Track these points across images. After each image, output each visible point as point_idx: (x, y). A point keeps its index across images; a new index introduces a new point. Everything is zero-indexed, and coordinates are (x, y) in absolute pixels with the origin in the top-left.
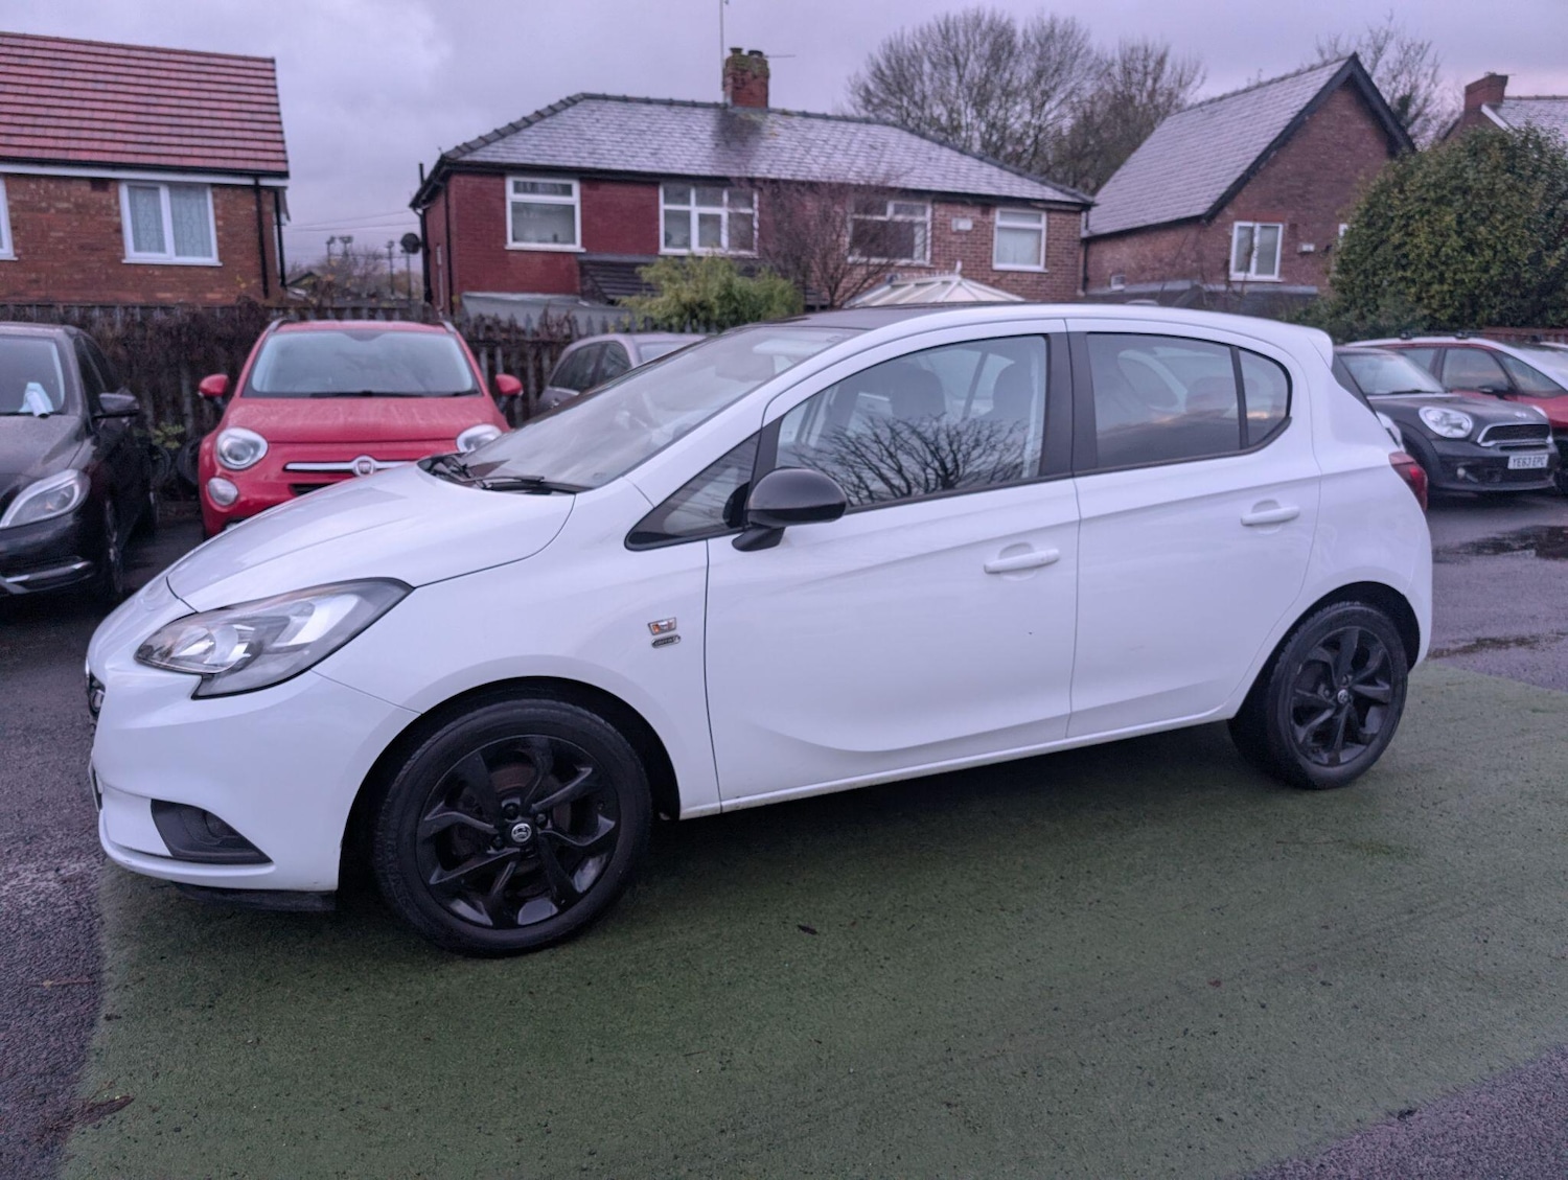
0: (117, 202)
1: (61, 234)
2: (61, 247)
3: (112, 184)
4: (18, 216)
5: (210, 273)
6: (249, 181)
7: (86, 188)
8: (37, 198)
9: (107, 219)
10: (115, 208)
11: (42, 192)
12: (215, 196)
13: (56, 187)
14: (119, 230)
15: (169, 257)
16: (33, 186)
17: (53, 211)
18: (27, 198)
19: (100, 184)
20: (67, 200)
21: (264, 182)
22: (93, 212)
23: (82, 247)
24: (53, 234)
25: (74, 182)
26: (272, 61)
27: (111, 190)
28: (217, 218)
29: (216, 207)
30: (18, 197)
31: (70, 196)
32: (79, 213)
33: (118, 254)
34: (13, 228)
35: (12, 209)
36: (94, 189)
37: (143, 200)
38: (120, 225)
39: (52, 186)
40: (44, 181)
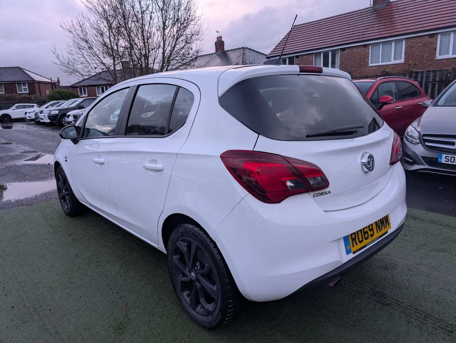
0: (436, 41)
1: (418, 53)
2: (417, 57)
3: (436, 35)
4: (407, 50)
7: (427, 38)
8: (413, 44)
9: (433, 46)
10: (435, 42)
11: (415, 42)
13: (419, 39)
14: (435, 49)
15: (450, 55)
16: (413, 40)
17: (417, 47)
18: (410, 44)
19: (432, 36)
20: (422, 43)
22: (428, 45)
24: (416, 54)
25: (424, 37)
27: (435, 37)
30: (408, 44)
31: (422, 41)
32: (424, 46)
33: (434, 57)
34: (405, 54)
35: (406, 48)
36: (430, 38)
37: (445, 38)
38: (436, 48)
39: (418, 39)
40: (416, 38)
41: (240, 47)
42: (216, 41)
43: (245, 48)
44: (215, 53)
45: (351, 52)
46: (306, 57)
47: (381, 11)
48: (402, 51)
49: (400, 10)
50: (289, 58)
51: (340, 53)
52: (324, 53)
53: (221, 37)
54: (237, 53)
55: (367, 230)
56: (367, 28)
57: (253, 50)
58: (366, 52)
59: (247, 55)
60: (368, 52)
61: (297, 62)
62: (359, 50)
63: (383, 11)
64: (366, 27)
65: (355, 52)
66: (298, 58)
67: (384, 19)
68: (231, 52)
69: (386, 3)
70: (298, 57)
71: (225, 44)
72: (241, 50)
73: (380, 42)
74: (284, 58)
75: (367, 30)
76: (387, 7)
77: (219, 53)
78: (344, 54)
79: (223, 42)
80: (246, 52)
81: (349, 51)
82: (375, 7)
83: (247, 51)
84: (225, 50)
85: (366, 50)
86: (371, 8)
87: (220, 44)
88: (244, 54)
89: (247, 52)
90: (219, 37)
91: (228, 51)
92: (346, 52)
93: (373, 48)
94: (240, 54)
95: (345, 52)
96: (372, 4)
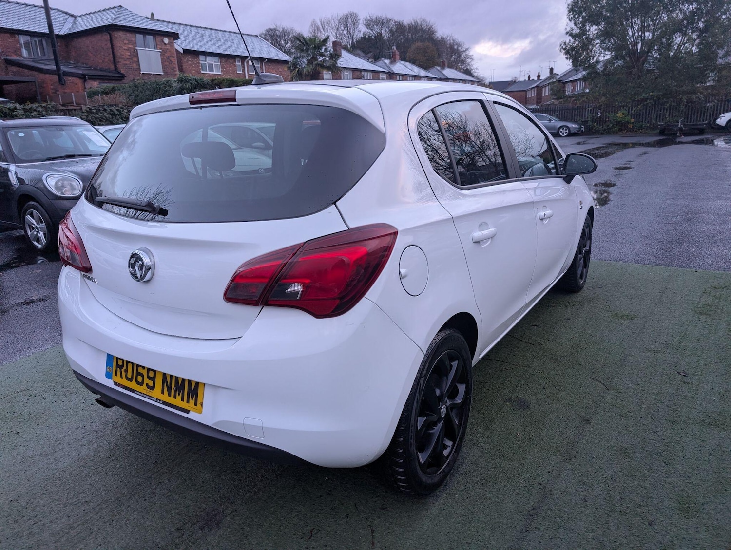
55: (144, 372)
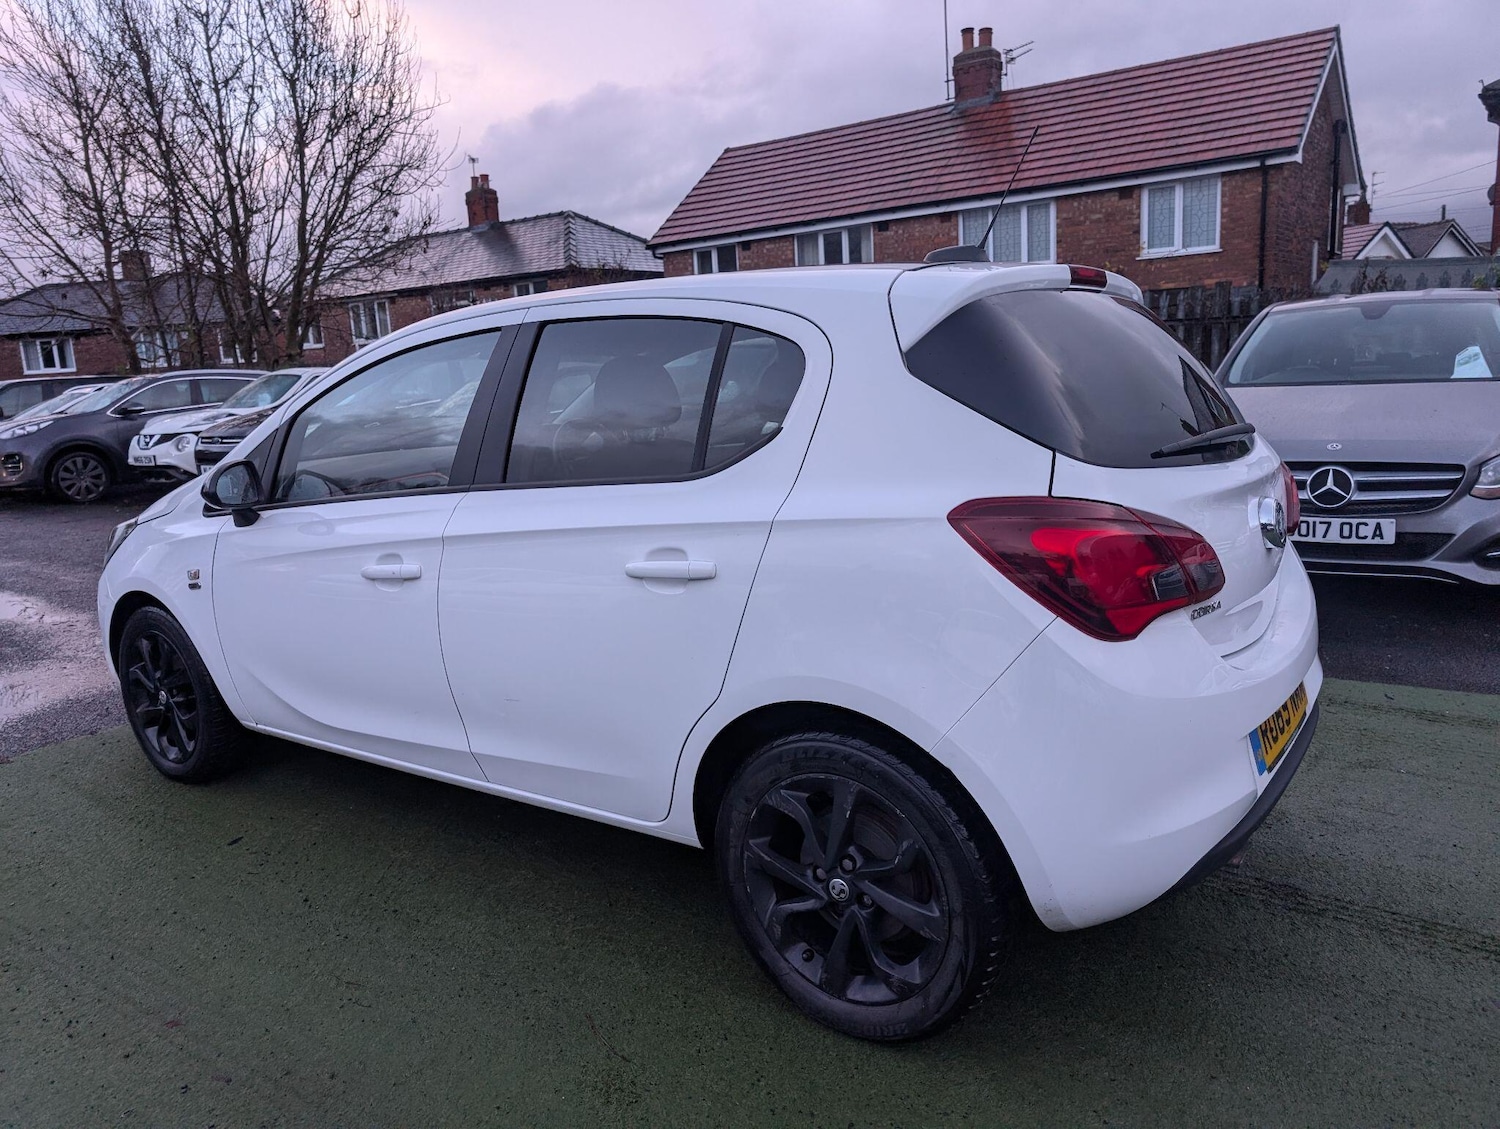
0: (1139, 207)
1: (1091, 242)
2: (1090, 253)
3: (1136, 192)
4: (1062, 231)
5: (1210, 260)
6: (1256, 164)
7: (1115, 198)
8: (1077, 213)
9: (1129, 222)
10: (1136, 212)
11: (1082, 208)
12: (1223, 185)
13: (1093, 202)
14: (1137, 232)
15: (1177, 249)
16: (1076, 204)
17: (1088, 223)
18: (1071, 215)
19: (1126, 193)
20: (1100, 212)
21: (1271, 162)
22: (1118, 218)
23: (1107, 251)
24: (1086, 243)
25: (1107, 195)
26: (1337, 29)
27: (1134, 196)
28: (1223, 205)
29: (1223, 196)
30: (1065, 215)
31: (1101, 207)
32: (1107, 221)
33: (1134, 253)
34: (1058, 242)
35: (1059, 226)
36: (1121, 198)
37: (1161, 201)
38: (1139, 226)
39: (1090, 201)
40: (1084, 198)
41: (553, 211)
42: (469, 188)
43: (569, 216)
44: (467, 230)
45: (906, 235)
46: (773, 246)
47: (978, 118)
48: (1048, 233)
49: (1031, 117)
50: (720, 249)
51: (874, 235)
52: (825, 236)
53: (485, 177)
54: (545, 232)
56: (946, 166)
57: (596, 223)
58: (948, 234)
59: (580, 236)
60: (954, 234)
61: (746, 261)
62: (929, 227)
63: (986, 116)
64: (943, 163)
65: (917, 234)
66: (749, 249)
67: (990, 139)
68: (523, 228)
69: (992, 95)
70: (746, 245)
71: (499, 200)
72: (556, 219)
73: (987, 208)
74: (703, 250)
75: (946, 171)
76: (996, 107)
77: (480, 230)
78: (888, 238)
79: (495, 193)
80: (573, 227)
81: (901, 232)
82: (963, 105)
83: (577, 226)
84: (502, 218)
85: (949, 230)
86: (953, 107)
87: (482, 199)
88: (568, 233)
89: (579, 228)
90: (477, 175)
91: (513, 222)
92: (892, 233)
93: (967, 224)
94: (553, 236)
95: (888, 233)
96: (952, 94)
